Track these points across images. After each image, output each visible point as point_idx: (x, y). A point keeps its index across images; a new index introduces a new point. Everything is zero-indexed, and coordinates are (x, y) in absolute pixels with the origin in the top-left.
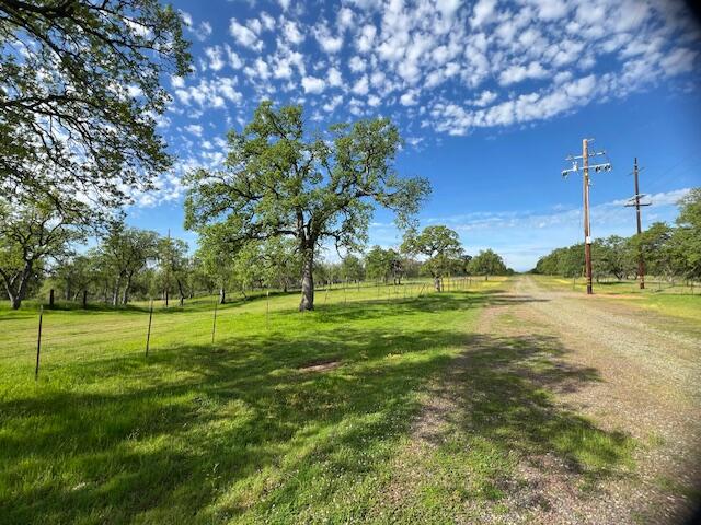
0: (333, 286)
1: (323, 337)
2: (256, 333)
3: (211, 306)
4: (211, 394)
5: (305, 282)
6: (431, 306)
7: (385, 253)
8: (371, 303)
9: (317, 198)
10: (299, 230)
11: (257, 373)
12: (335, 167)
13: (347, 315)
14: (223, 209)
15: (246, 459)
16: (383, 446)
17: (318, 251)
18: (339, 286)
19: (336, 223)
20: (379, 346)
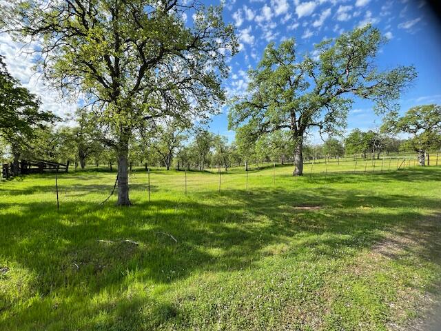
0: (317, 161)
1: (310, 191)
2: (268, 186)
3: (240, 171)
4: (251, 211)
5: (297, 158)
6: (409, 177)
7: (364, 134)
8: (348, 173)
9: (306, 101)
10: (293, 124)
11: (271, 206)
12: (320, 75)
13: (328, 180)
14: (247, 117)
15: (272, 239)
16: (350, 250)
17: (306, 137)
18: (321, 161)
19: (321, 116)
20: (352, 200)
